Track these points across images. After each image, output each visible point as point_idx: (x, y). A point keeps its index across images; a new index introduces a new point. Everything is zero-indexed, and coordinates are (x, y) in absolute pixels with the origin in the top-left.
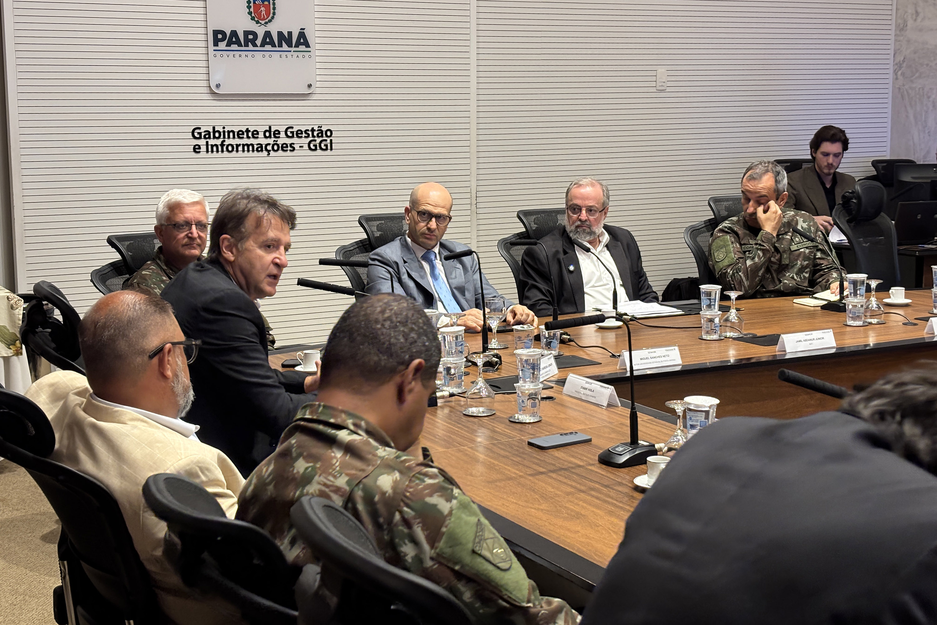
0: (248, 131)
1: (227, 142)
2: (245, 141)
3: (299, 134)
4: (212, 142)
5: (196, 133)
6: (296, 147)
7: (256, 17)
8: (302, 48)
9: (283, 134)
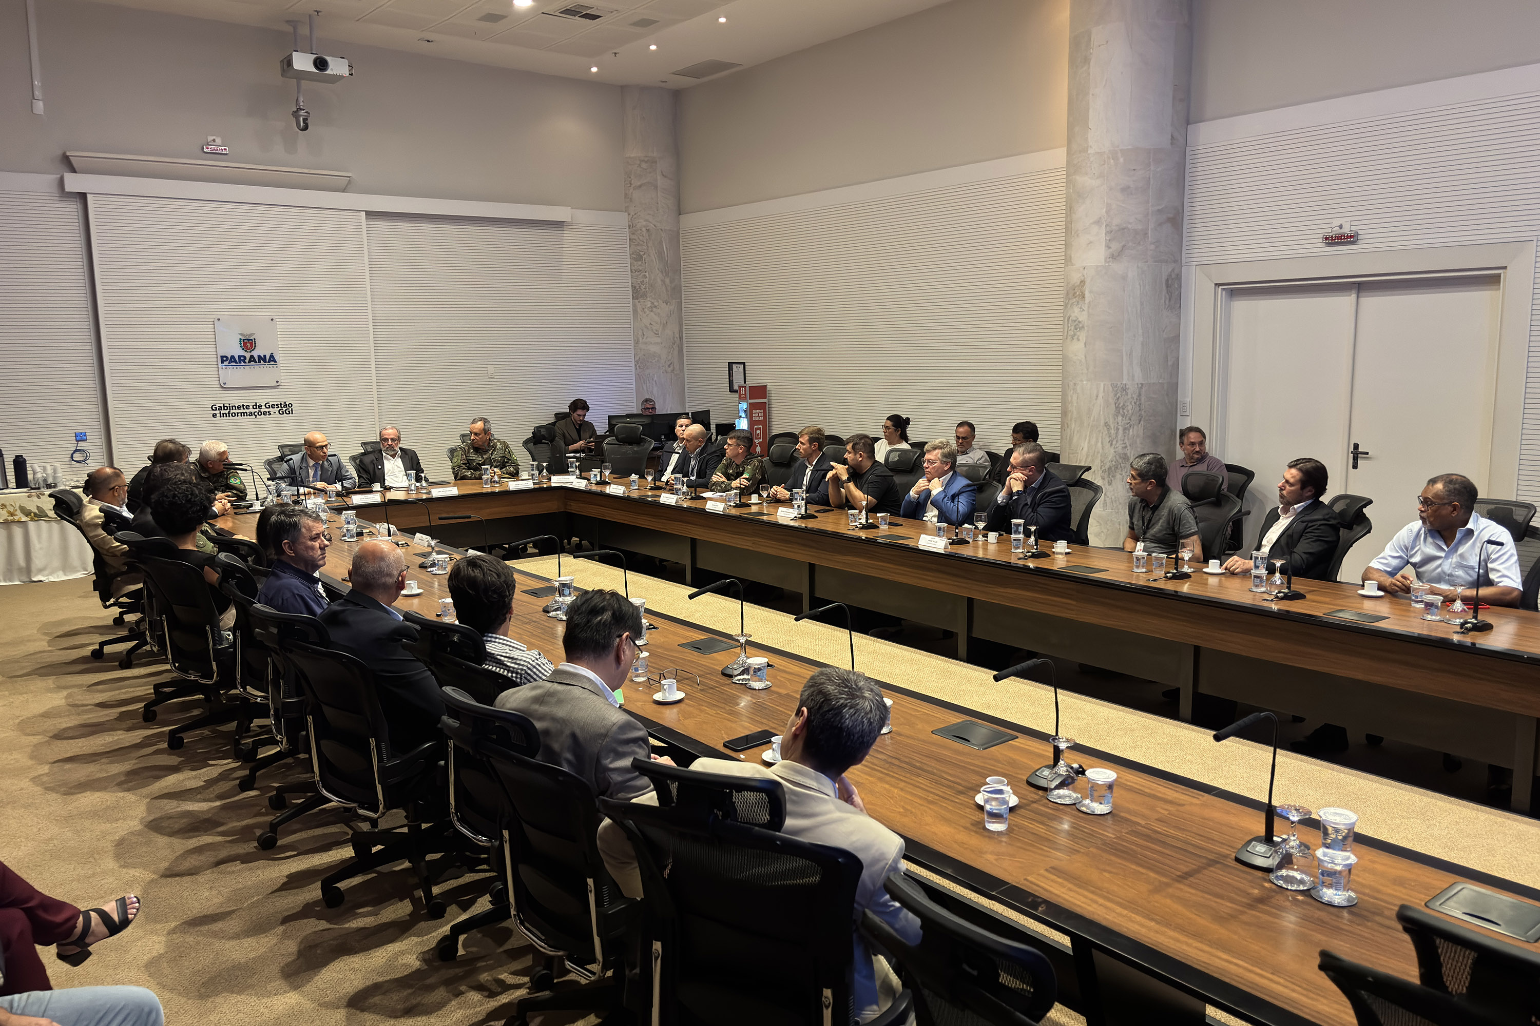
0: (243, 406)
1: (232, 412)
2: (242, 411)
3: (273, 406)
4: (223, 412)
5: (213, 408)
6: (272, 413)
7: (245, 349)
8: (272, 363)
9: (263, 407)
